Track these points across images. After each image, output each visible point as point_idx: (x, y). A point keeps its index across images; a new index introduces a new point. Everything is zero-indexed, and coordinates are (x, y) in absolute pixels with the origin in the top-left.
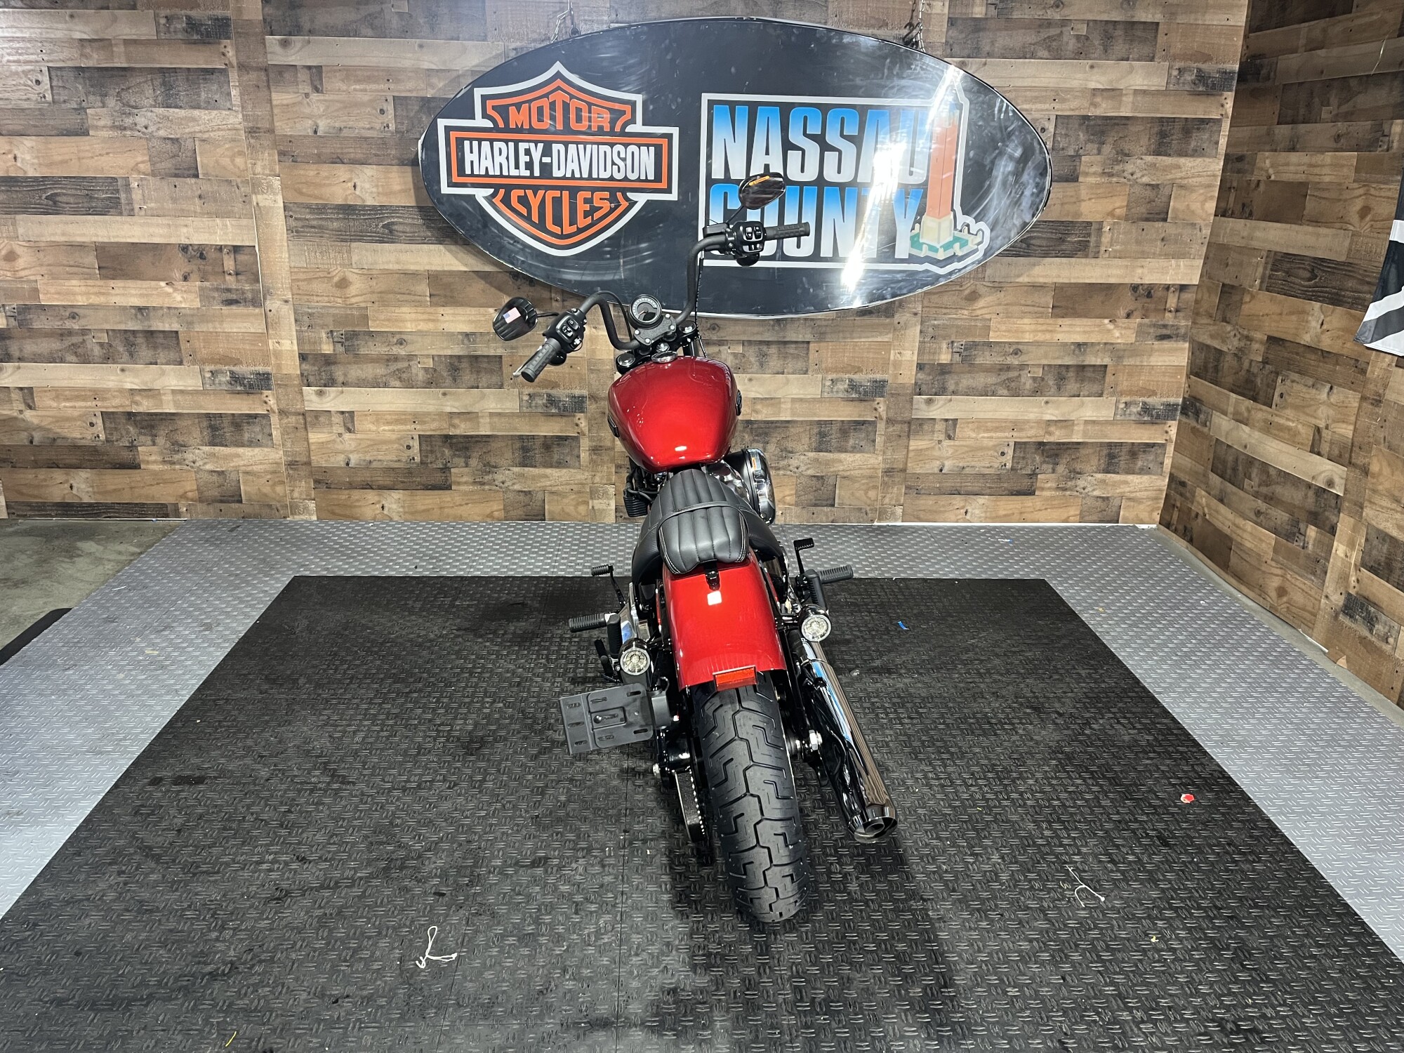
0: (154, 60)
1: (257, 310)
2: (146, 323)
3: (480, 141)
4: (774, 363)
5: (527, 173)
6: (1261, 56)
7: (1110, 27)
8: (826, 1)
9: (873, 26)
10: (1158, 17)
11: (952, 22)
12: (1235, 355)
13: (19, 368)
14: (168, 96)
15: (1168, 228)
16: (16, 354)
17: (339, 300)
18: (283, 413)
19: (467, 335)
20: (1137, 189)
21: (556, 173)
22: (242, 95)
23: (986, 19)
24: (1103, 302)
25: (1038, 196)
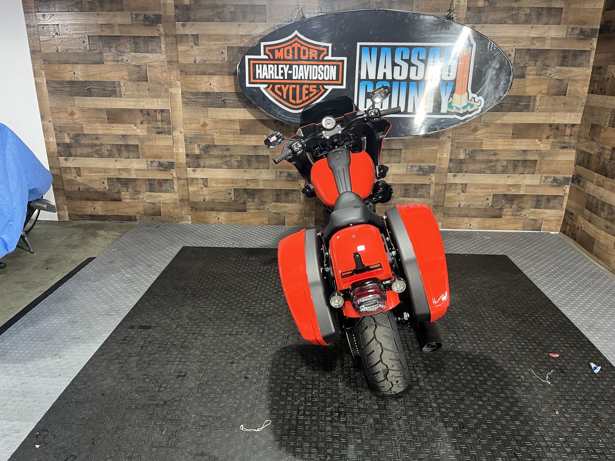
0: (130, 33)
1: (170, 136)
2: (126, 142)
3: (262, 64)
4: (386, 158)
5: (282, 78)
6: (610, 22)
7: (540, 10)
8: (412, 1)
9: (433, 11)
10: (562, 5)
11: (469, 9)
12: (597, 156)
13: (75, 159)
14: (136, 48)
15: (567, 99)
16: (74, 154)
17: (203, 132)
18: (179, 179)
19: (255, 146)
20: (552, 81)
21: (294, 78)
22: (166, 47)
23: (484, 7)
24: (536, 132)
25: (507, 84)
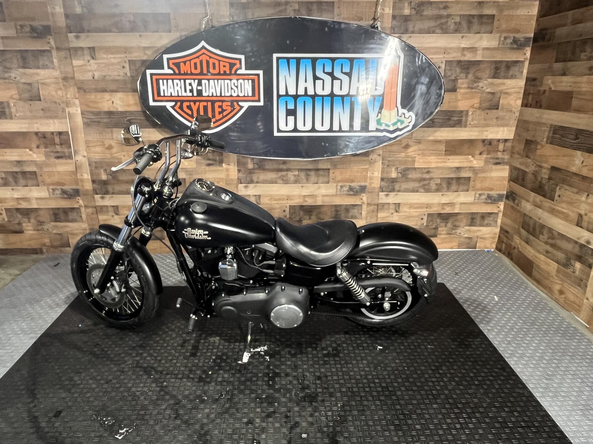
0: (16, 46)
1: (70, 161)
2: (21, 168)
3: (167, 80)
4: (313, 178)
5: (191, 94)
6: (546, 29)
7: (471, 17)
8: (333, 9)
9: (355, 20)
10: (494, 12)
11: (394, 17)
12: (533, 174)
14: (25, 63)
15: (499, 113)
17: (109, 155)
18: (86, 207)
20: (484, 95)
21: (204, 94)
22: (58, 62)
23: (410, 16)
24: (469, 148)
25: (438, 98)
